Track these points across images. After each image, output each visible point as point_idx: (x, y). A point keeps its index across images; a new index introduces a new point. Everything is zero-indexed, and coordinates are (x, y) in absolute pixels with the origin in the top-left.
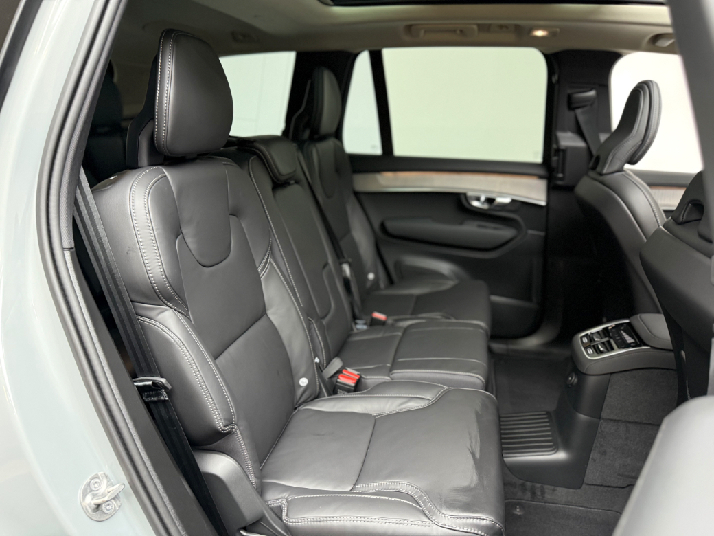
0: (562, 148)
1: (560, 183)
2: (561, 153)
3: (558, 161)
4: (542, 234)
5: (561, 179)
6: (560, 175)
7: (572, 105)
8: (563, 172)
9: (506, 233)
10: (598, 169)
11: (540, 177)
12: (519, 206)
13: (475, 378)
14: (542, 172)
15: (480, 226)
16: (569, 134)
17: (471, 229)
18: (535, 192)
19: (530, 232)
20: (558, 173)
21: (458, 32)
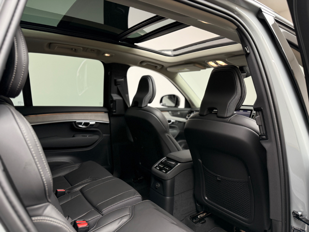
0: (114, 100)
1: (114, 114)
2: (114, 102)
3: (113, 105)
4: (109, 135)
5: (115, 112)
6: (115, 111)
7: (116, 83)
8: (115, 109)
9: (95, 137)
10: (139, 106)
11: (105, 112)
12: (99, 125)
13: (138, 197)
14: (105, 110)
15: (83, 136)
16: (116, 95)
17: (79, 138)
18: (104, 118)
19: (104, 135)
20: (113, 110)
21: (74, 50)
